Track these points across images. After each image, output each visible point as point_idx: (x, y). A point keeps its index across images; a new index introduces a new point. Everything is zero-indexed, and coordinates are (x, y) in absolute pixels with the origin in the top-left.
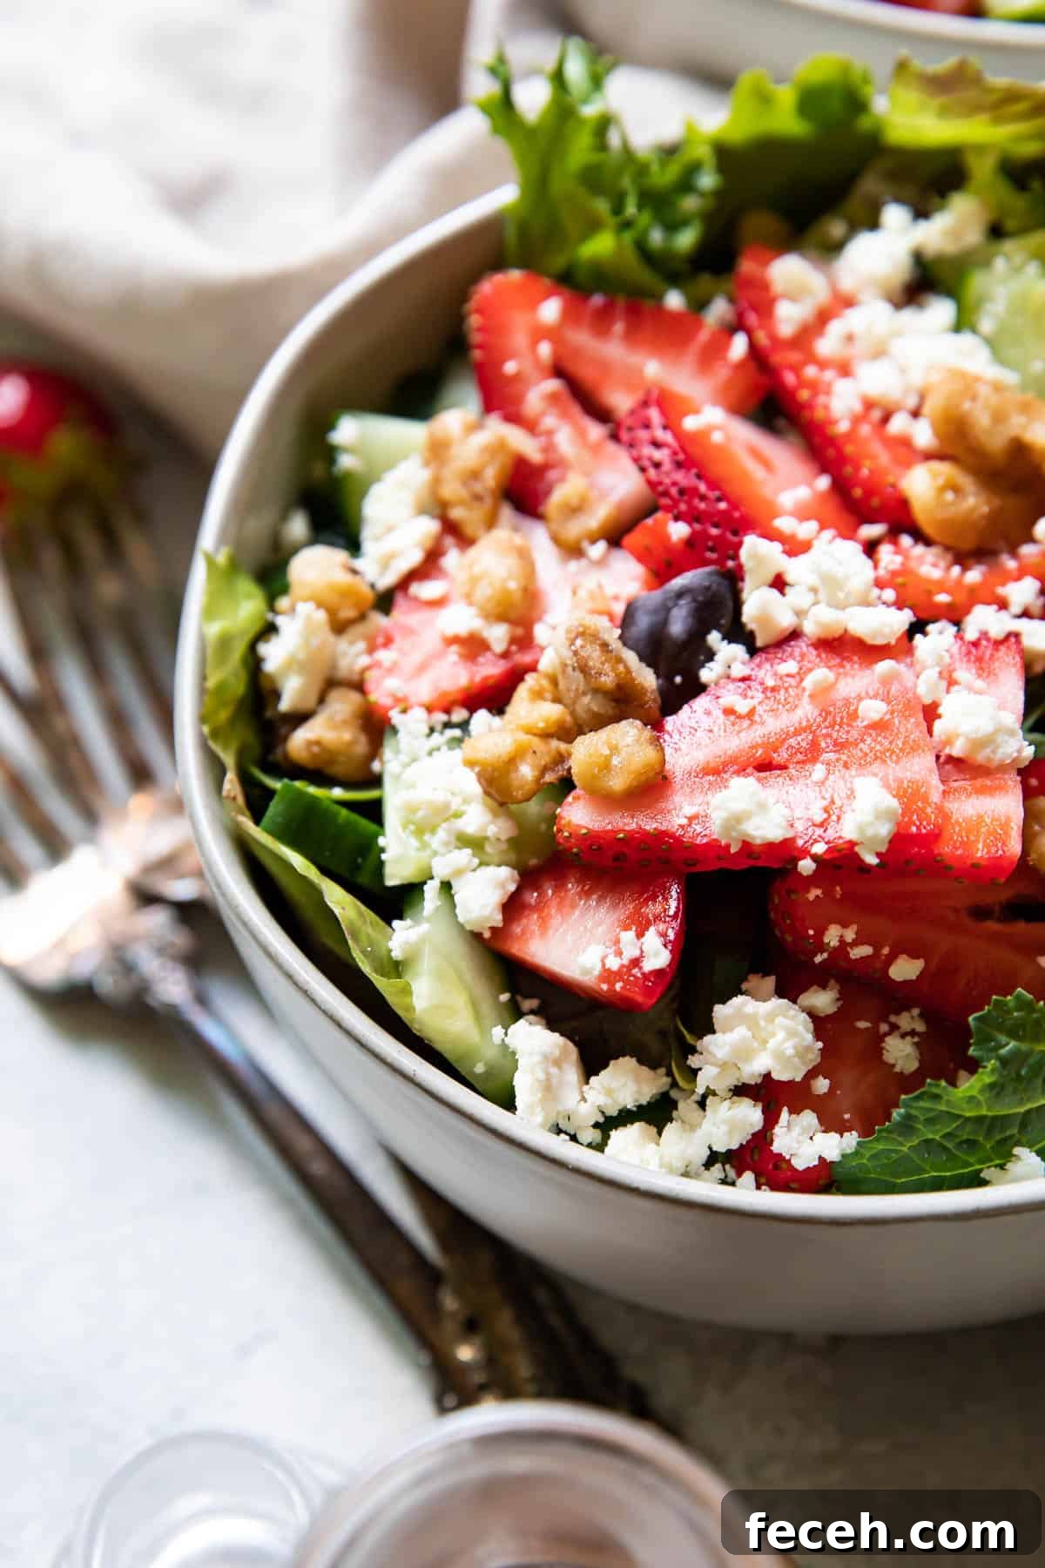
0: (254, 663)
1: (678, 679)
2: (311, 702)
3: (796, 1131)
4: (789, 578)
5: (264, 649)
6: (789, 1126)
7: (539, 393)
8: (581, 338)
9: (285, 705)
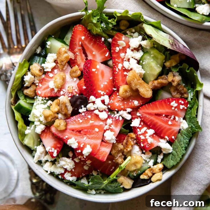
0: (23, 78)
1: (76, 109)
2: (29, 86)
3: (68, 175)
4: (96, 103)
5: (25, 77)
6: (67, 174)
7: (78, 48)
8: (86, 43)
9: (25, 85)
